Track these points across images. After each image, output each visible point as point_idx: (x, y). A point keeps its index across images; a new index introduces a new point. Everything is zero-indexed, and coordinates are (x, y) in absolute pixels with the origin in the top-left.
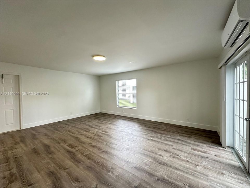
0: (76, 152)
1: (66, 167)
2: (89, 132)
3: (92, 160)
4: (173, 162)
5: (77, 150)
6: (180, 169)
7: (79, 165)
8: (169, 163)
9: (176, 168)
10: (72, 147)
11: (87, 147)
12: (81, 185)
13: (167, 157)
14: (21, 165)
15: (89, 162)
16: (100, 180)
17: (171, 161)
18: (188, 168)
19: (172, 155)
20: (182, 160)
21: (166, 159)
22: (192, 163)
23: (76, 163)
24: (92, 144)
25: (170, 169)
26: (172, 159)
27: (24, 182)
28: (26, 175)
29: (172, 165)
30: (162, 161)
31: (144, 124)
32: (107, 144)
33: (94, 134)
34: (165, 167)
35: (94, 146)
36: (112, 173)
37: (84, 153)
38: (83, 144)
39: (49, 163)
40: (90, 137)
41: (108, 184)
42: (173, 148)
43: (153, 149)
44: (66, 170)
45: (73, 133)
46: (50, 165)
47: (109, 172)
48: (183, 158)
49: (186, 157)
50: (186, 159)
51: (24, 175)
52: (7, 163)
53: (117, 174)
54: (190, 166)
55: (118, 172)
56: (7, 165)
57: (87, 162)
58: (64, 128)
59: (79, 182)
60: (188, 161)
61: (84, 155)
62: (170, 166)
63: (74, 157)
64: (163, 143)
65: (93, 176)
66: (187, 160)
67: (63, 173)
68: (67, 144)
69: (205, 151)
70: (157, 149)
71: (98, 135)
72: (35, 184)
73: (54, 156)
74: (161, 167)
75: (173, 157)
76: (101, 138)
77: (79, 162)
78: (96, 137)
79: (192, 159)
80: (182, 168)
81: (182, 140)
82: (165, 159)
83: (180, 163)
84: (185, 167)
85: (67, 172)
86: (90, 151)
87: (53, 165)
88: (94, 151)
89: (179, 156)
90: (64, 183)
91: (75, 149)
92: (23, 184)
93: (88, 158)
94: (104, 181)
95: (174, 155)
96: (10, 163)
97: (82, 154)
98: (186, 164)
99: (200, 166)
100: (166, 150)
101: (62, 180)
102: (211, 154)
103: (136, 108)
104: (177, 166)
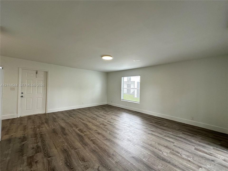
0: (84, 136)
1: (76, 148)
2: (96, 121)
3: (97, 144)
4: (172, 159)
5: (85, 135)
6: (180, 168)
7: (86, 147)
8: (169, 159)
9: (175, 165)
10: (82, 132)
11: (93, 133)
12: (86, 165)
13: (167, 153)
14: (44, 141)
15: (94, 146)
16: (102, 163)
17: (170, 157)
18: (188, 168)
19: (173, 152)
20: (183, 159)
21: (166, 155)
22: (194, 163)
23: (84, 145)
24: (97, 131)
25: (169, 165)
26: (171, 156)
27: (45, 154)
28: (47, 149)
29: (171, 161)
30: (161, 156)
31: (146, 119)
32: (110, 133)
33: (100, 123)
34: (164, 162)
35: (99, 133)
36: (113, 159)
37: (90, 138)
38: (90, 131)
39: (63, 142)
40: (96, 124)
41: (108, 168)
42: (174, 145)
43: (153, 143)
44: (76, 150)
45: (83, 120)
46: (65, 144)
47: (110, 158)
48: (184, 156)
49: (188, 156)
50: (187, 158)
51: (46, 149)
52: (36, 137)
53: (117, 161)
54: (191, 166)
55: (118, 159)
56: (35, 139)
57: (93, 146)
58: (76, 115)
59: (85, 161)
60: (189, 161)
61: (91, 139)
62: (169, 162)
63: (83, 140)
64: (164, 139)
65: (96, 159)
66: (189, 159)
67: (73, 151)
68: (78, 129)
69: (211, 153)
70: (156, 144)
71: (103, 124)
72: (53, 156)
73: (68, 137)
74: (159, 161)
75: (174, 154)
76: (106, 127)
77: (86, 145)
78: (101, 126)
79: (194, 159)
80: (182, 166)
81: (185, 139)
82: (164, 154)
83: (181, 161)
84: (185, 166)
85: (76, 152)
86: (95, 137)
87: (66, 144)
88: (99, 137)
89: (180, 154)
90: (74, 160)
91: (84, 133)
92: (45, 155)
93: (94, 143)
94: (105, 165)
95: (175, 152)
96: (37, 138)
97: (89, 138)
98: (187, 163)
99: (203, 168)
100: (166, 146)
101: (72, 157)
102: (218, 157)
103: (139, 103)
104: (176, 163)
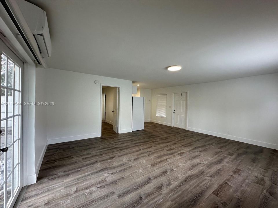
4: (98, 176)
6: (89, 175)
8: (100, 174)
9: (92, 174)
13: (106, 177)
17: (101, 176)
18: (83, 181)
19: (105, 183)
20: (92, 185)
21: (105, 174)
22: (83, 189)
25: (96, 171)
26: (101, 178)
29: (97, 174)
34: (100, 169)
48: (94, 189)
49: (91, 193)
50: (90, 190)
54: (83, 185)
60: (87, 189)
62: (97, 172)
75: (102, 181)
80: (88, 178)
83: (93, 181)
84: (87, 180)
89: (98, 188)
95: (103, 184)
98: (87, 184)
99: (73, 193)
104: (93, 176)
